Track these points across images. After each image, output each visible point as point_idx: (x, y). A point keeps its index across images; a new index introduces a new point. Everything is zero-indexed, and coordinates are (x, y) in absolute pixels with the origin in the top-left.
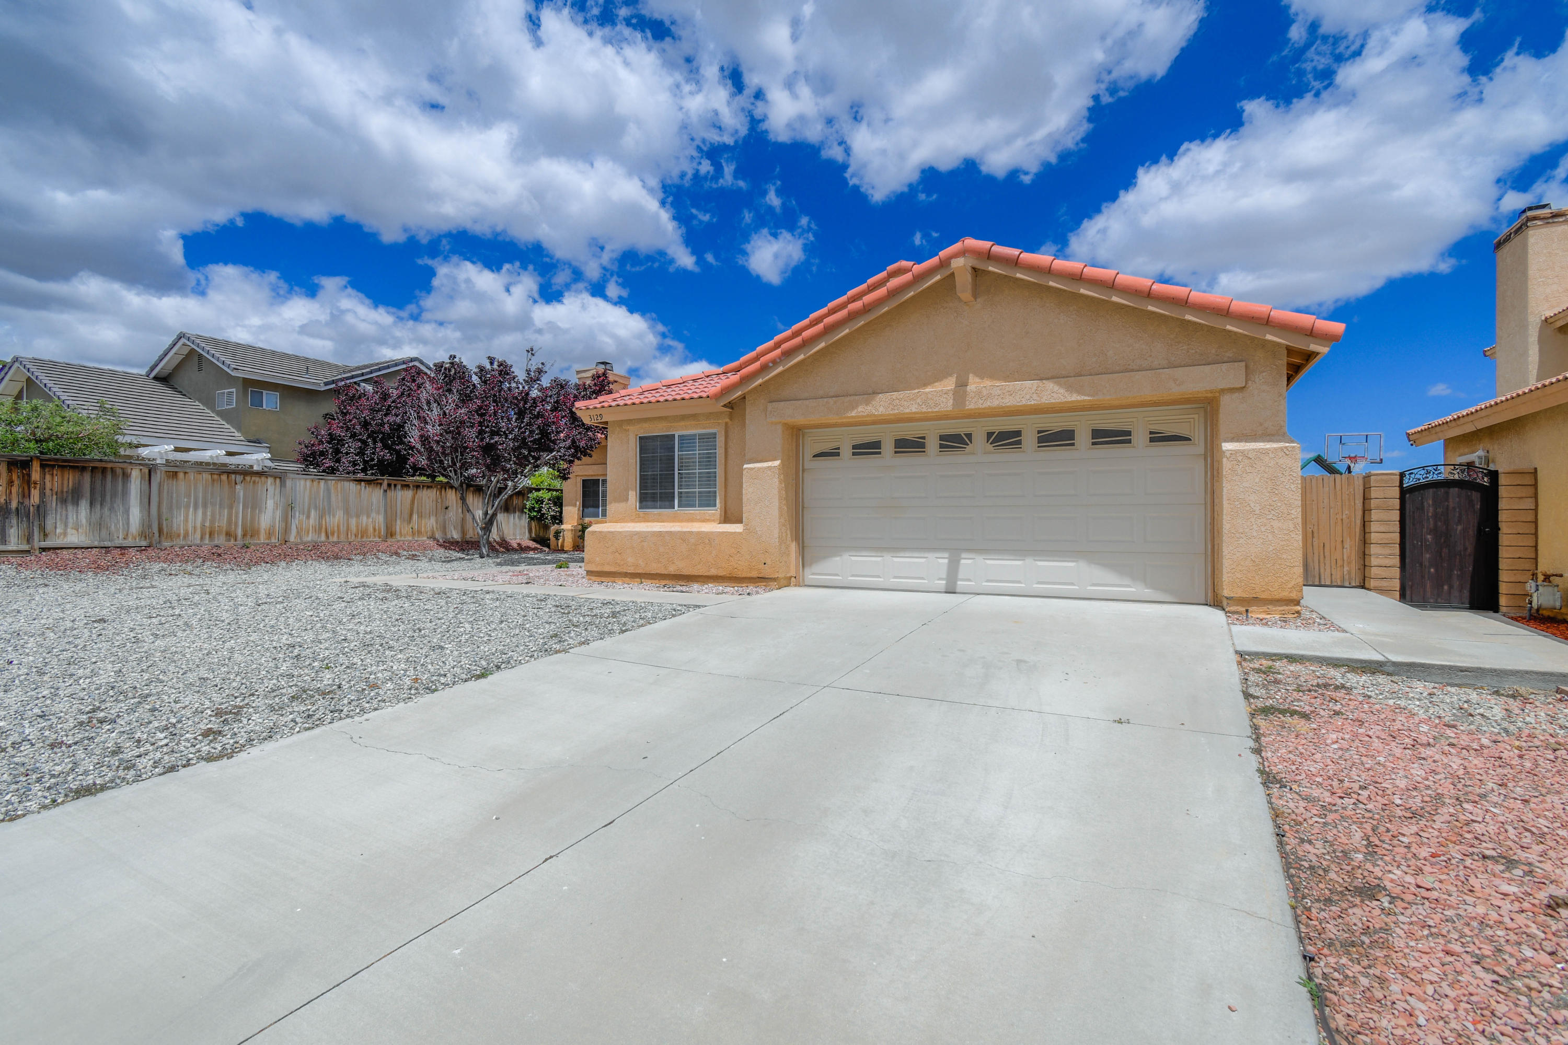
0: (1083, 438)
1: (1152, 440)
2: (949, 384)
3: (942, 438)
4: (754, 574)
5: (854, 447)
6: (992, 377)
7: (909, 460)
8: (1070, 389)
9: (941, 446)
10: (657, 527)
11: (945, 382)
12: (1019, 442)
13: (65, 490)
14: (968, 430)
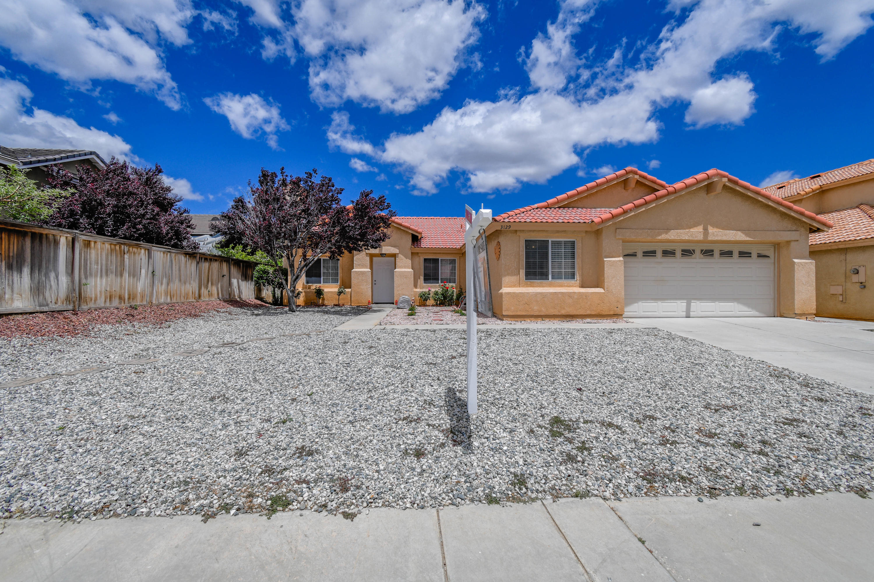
0: (736, 254)
1: (758, 256)
2: (700, 229)
3: (683, 251)
4: (612, 313)
5: (644, 253)
6: (717, 227)
7: (669, 260)
8: (747, 235)
9: (682, 254)
10: (552, 290)
11: (698, 227)
12: (713, 255)
13: (11, 254)
14: (693, 248)
